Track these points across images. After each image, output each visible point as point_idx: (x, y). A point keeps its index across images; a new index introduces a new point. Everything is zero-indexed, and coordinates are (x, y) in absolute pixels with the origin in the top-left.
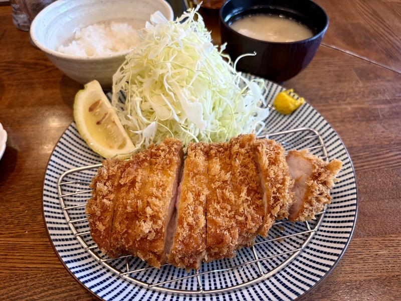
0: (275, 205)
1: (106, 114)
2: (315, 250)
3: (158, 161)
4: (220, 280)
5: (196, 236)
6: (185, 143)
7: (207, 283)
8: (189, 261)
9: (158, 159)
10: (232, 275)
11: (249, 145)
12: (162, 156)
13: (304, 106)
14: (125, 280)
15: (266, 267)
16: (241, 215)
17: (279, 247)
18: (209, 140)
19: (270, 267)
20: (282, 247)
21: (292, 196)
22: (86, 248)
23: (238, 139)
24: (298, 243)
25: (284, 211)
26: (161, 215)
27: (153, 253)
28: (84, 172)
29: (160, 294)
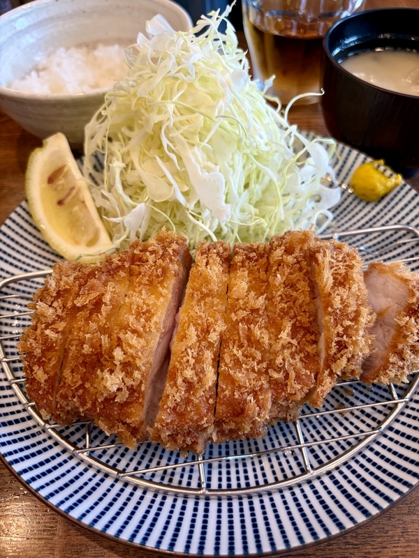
0: (339, 355)
1: (72, 189)
2: (403, 435)
3: (142, 269)
6: (195, 242)
7: (215, 476)
8: (184, 441)
9: (144, 266)
10: (258, 467)
11: (301, 249)
13: (402, 189)
14: (82, 461)
15: (316, 457)
16: (278, 370)
17: (341, 424)
18: (236, 238)
19: (323, 457)
20: (346, 424)
21: (370, 342)
23: (283, 238)
24: (374, 419)
25: (353, 367)
26: (139, 363)
27: (124, 423)
28: (32, 280)
29: (135, 489)
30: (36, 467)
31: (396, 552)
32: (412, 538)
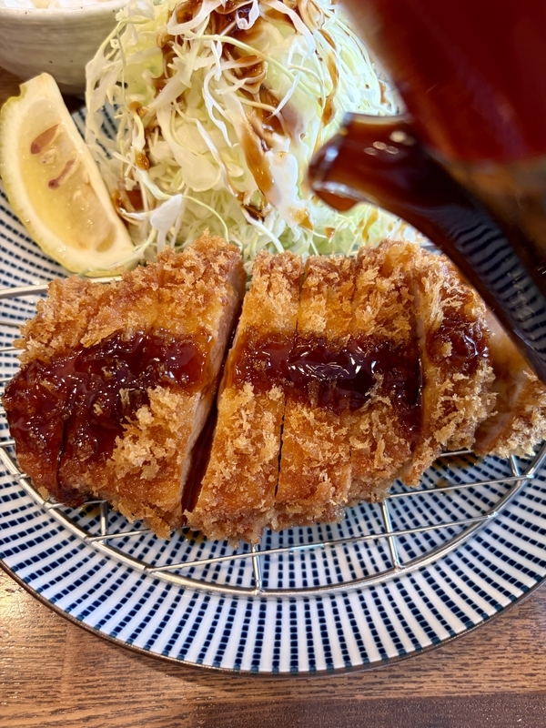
0: (445, 420)
1: (70, 163)
2: (521, 521)
3: (176, 295)
4: (304, 566)
5: (254, 479)
6: (251, 251)
7: (274, 571)
8: (234, 529)
9: (178, 289)
10: (330, 559)
11: (402, 270)
12: (188, 284)
14: (97, 551)
15: (407, 548)
16: (362, 438)
17: (442, 506)
18: (311, 246)
19: (415, 548)
20: (449, 506)
21: (488, 401)
22: (14, 476)
23: (377, 251)
24: (485, 500)
25: (463, 435)
26: (173, 428)
27: (153, 507)
28: (22, 298)
29: (169, 587)
30: (35, 559)
31: (500, 664)
32: (522, 647)
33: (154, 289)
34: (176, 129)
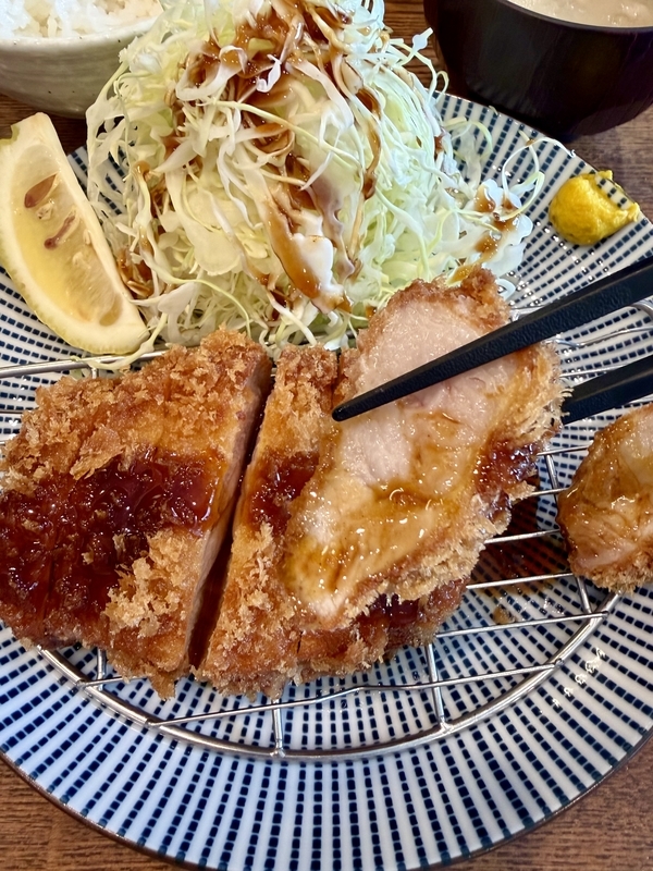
1: (70, 220)
3: (184, 410)
4: (333, 716)
5: (271, 638)
7: (298, 722)
9: (186, 403)
12: (197, 397)
13: (638, 228)
19: (465, 698)
24: (550, 638)
26: (175, 581)
29: (174, 744)
33: (159, 403)
34: (188, 197)
